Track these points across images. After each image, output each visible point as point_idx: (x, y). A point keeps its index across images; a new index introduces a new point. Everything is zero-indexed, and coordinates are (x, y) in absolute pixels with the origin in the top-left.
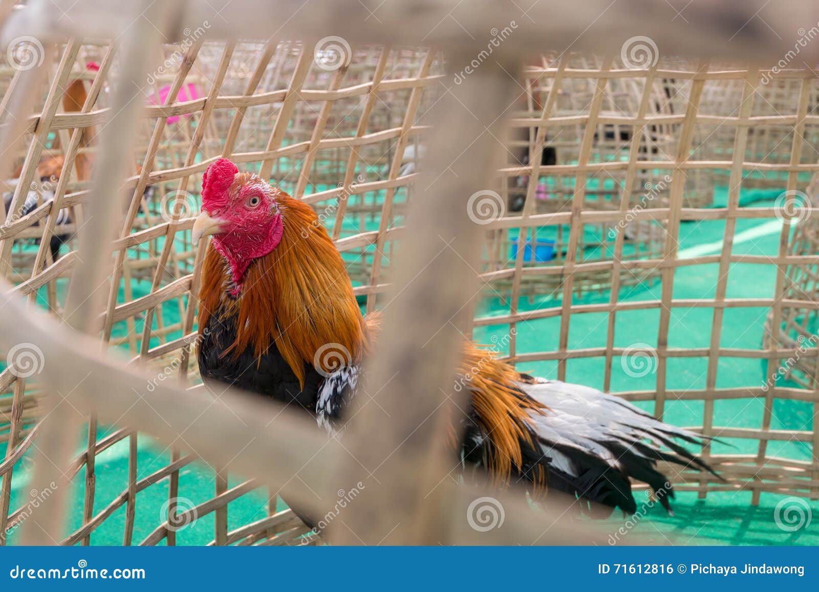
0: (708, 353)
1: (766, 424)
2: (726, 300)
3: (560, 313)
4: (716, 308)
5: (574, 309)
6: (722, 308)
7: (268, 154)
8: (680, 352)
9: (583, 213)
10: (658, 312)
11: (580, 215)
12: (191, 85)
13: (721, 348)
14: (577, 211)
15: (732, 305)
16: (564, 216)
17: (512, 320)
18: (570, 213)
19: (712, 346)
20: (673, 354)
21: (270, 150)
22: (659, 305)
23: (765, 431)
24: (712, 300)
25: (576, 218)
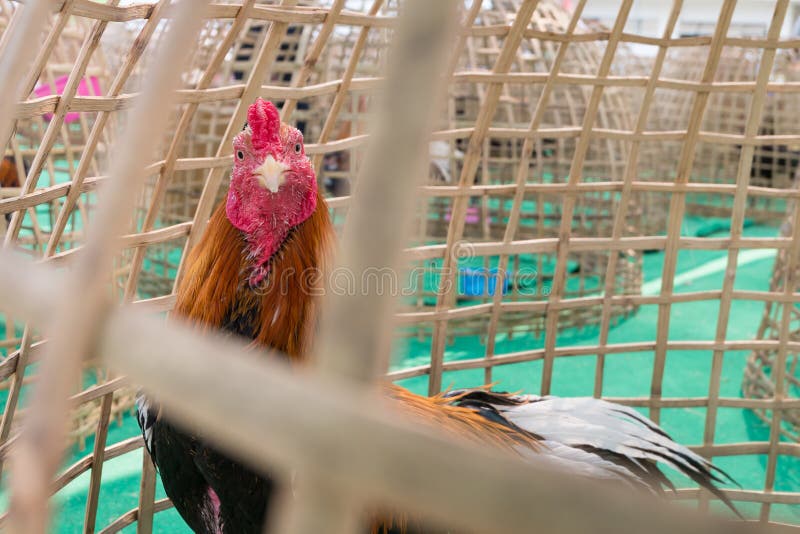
0: (706, 404)
1: (769, 485)
2: (727, 342)
3: (542, 356)
4: (716, 351)
5: (559, 352)
6: (721, 352)
7: (219, 161)
8: (676, 402)
9: (571, 240)
10: (652, 355)
11: (568, 242)
12: (94, 79)
13: (721, 398)
14: (565, 238)
15: (733, 348)
16: (549, 243)
17: (488, 364)
18: (557, 240)
19: (711, 395)
20: (668, 405)
21: (221, 155)
22: (654, 348)
23: (768, 493)
24: (712, 342)
25: (563, 246)
